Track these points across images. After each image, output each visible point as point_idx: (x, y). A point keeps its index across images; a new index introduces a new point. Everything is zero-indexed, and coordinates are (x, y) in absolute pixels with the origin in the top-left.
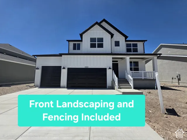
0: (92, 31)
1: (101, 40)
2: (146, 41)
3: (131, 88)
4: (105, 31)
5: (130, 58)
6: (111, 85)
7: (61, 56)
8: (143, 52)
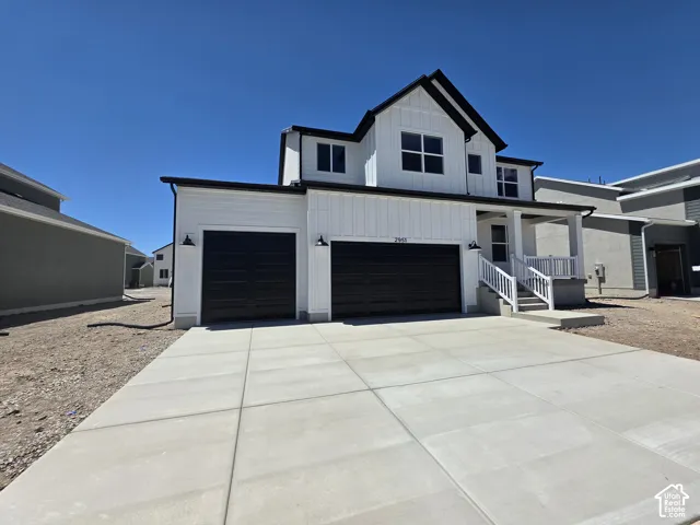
0: (404, 109)
1: (435, 144)
2: (540, 164)
3: (547, 308)
4: (447, 116)
5: (523, 216)
6: (475, 302)
7: (303, 192)
8: (529, 199)
